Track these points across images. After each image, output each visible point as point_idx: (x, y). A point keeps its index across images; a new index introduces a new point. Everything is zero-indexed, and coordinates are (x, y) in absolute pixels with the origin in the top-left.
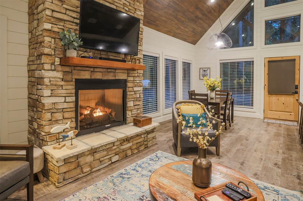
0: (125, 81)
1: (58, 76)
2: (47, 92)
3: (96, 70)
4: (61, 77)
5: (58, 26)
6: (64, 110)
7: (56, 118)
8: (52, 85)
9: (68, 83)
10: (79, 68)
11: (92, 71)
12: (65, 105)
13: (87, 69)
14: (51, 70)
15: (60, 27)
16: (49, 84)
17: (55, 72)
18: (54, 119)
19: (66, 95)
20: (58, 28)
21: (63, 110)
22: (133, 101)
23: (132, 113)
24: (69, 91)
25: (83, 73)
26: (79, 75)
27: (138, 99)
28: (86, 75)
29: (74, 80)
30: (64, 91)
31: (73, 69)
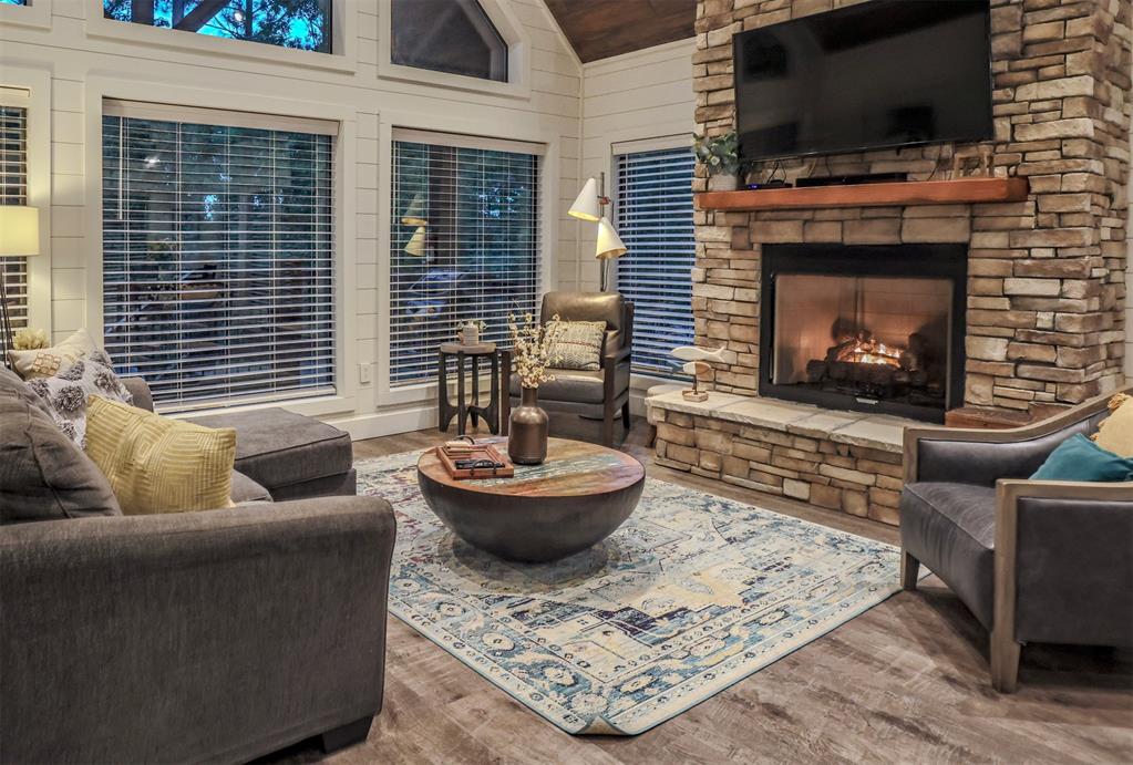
0: (961, 251)
1: (721, 238)
2: (697, 273)
3: (819, 215)
4: (728, 239)
5: (719, 123)
6: (732, 318)
7: (714, 334)
8: (708, 257)
9: (742, 255)
10: (768, 214)
11: (806, 221)
12: (733, 308)
13: (792, 214)
14: (707, 225)
15: (725, 122)
16: (703, 255)
17: (715, 229)
18: (710, 336)
19: (736, 283)
20: (720, 126)
21: (728, 319)
22: (1011, 339)
23: (999, 391)
24: (742, 275)
25: (776, 227)
26: (767, 233)
27: (1038, 336)
28: (786, 233)
29: (756, 247)
30: (732, 274)
31: (752, 218)
